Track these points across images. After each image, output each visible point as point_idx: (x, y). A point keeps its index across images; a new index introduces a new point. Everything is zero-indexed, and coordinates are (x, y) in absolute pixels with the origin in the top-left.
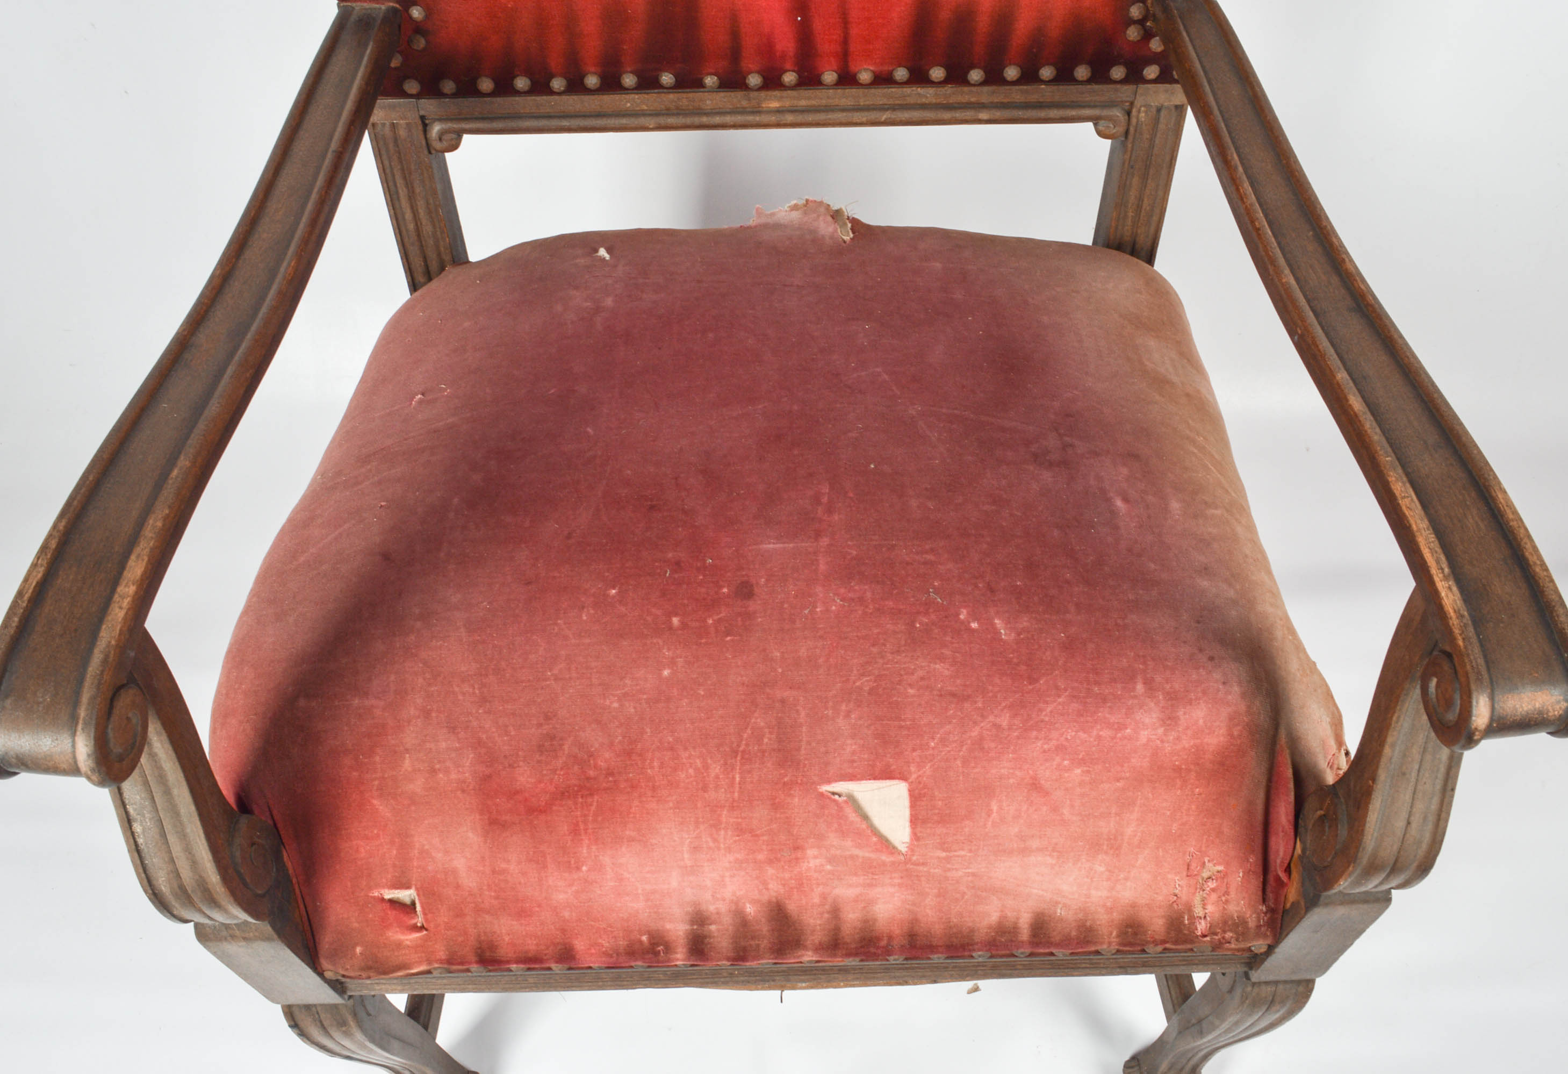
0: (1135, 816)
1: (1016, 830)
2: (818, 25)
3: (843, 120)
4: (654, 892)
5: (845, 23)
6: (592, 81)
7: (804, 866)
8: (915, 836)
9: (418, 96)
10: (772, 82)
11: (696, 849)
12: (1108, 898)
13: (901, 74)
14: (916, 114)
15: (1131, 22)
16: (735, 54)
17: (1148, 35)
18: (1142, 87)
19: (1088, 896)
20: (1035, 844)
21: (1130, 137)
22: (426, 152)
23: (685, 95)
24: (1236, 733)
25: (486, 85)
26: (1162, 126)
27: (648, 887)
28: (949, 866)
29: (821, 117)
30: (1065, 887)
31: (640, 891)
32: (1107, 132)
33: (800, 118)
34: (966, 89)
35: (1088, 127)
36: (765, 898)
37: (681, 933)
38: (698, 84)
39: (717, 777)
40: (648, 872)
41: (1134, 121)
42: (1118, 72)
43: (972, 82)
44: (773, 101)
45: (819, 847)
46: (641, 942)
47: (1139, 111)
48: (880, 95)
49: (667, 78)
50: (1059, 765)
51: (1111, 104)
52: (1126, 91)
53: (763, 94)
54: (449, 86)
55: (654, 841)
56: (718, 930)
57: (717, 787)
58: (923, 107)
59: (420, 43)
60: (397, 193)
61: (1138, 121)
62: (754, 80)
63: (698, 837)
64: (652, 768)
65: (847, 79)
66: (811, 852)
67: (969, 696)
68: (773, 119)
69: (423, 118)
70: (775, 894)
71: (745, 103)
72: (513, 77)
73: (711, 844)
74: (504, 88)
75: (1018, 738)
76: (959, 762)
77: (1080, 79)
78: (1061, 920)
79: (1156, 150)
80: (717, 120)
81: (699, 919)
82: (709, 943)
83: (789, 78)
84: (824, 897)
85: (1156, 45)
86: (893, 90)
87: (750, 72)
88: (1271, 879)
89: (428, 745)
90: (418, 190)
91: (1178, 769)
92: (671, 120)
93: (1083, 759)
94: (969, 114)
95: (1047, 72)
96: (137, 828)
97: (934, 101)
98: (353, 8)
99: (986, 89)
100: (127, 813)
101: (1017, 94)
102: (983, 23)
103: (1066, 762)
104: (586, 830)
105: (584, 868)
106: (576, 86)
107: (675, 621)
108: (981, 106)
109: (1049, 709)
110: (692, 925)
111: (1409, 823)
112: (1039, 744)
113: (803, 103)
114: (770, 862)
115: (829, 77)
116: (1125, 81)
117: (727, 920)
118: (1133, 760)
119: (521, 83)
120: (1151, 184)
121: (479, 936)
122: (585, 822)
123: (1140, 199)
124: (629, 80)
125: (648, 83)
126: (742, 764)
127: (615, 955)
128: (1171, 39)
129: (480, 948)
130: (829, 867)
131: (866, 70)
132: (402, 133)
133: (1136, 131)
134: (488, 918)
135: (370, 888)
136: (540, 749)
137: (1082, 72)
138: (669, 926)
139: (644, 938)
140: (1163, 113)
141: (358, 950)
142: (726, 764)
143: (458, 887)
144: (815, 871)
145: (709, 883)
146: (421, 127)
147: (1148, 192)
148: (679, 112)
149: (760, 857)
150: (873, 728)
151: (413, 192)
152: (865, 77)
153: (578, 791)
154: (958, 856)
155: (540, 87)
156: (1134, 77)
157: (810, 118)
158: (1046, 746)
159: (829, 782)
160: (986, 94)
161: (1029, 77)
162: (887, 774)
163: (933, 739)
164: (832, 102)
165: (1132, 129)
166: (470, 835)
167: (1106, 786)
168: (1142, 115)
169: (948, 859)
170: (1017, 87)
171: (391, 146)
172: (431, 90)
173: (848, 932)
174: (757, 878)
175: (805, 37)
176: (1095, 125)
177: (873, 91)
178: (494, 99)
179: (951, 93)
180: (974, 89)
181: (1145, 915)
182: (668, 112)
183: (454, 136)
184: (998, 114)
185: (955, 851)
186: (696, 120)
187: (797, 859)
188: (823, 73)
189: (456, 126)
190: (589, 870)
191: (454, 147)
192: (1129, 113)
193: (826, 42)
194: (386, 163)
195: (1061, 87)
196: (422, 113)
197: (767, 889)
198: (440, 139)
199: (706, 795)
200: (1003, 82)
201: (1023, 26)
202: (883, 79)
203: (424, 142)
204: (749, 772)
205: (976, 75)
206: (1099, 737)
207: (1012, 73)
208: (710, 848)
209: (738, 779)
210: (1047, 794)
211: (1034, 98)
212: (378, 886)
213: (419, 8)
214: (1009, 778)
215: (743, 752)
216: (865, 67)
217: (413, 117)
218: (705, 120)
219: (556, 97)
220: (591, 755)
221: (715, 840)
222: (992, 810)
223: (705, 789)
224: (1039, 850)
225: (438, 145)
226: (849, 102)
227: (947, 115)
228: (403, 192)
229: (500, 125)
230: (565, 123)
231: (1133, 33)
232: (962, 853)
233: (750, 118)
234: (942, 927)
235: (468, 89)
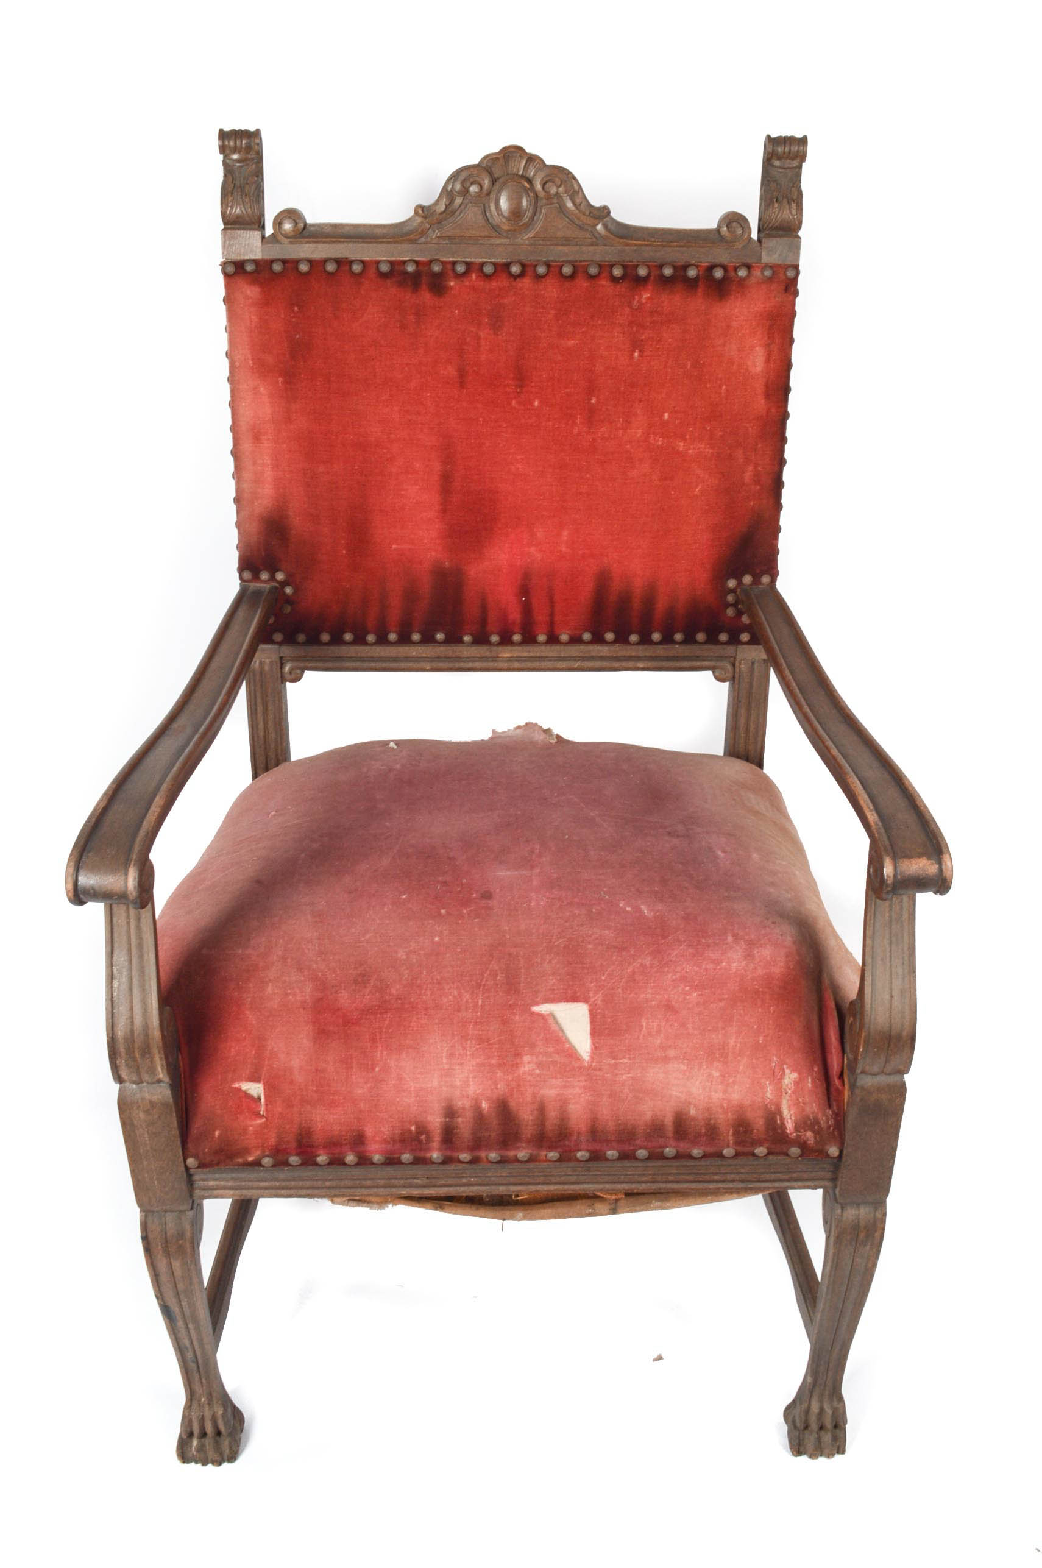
0: (734, 1029)
1: (659, 1041)
2: (535, 603)
3: (551, 667)
4: (421, 1089)
5: (552, 604)
6: (393, 637)
7: (522, 1070)
8: (595, 1047)
9: (280, 644)
10: (506, 640)
11: (451, 1055)
12: (723, 1099)
13: (587, 636)
14: (598, 664)
15: (728, 605)
16: (484, 622)
17: (740, 613)
18: (740, 647)
19: (710, 1098)
20: (672, 1053)
21: (736, 682)
22: (280, 681)
23: (449, 648)
24: (791, 967)
25: (325, 637)
26: (756, 673)
27: (418, 1086)
28: (616, 1071)
29: (537, 664)
30: (694, 1090)
31: (412, 1089)
32: (721, 677)
33: (523, 665)
34: (629, 647)
35: (708, 674)
36: (495, 1097)
37: (437, 1125)
38: (460, 641)
39: (467, 1002)
40: (419, 1073)
41: (737, 670)
42: (723, 637)
43: (632, 642)
44: (506, 653)
45: (532, 1055)
46: (410, 1131)
47: (740, 664)
48: (575, 650)
49: (440, 636)
50: (683, 989)
51: (721, 658)
52: (730, 650)
53: (500, 648)
54: (301, 638)
55: (424, 1049)
56: (463, 1122)
57: (467, 1009)
58: (602, 658)
59: (288, 609)
60: (256, 709)
61: (740, 670)
62: (495, 638)
63: (453, 1046)
64: (425, 994)
65: (553, 639)
66: (526, 1058)
67: (626, 948)
68: (506, 665)
69: (281, 658)
70: (501, 1093)
71: (488, 654)
72: (344, 632)
73: (461, 1052)
74: (337, 640)
75: (656, 972)
76: (620, 990)
77: (700, 641)
78: (694, 1119)
79: (754, 690)
80: (470, 665)
81: (451, 1112)
82: (457, 1133)
83: (517, 638)
84: (534, 1095)
85: (745, 619)
86: (582, 647)
87: (493, 633)
88: (832, 1089)
89: (283, 978)
90: (270, 707)
91: (757, 992)
92: (441, 665)
93: (697, 986)
94: (631, 664)
95: (678, 637)
96: (116, 984)
97: (608, 655)
98: (250, 587)
99: (640, 647)
100: (112, 972)
101: (660, 651)
102: (636, 604)
103: (687, 988)
104: (381, 1039)
105: (377, 1069)
106: (382, 640)
107: (443, 911)
108: (638, 658)
109: (675, 953)
110: (446, 1117)
111: (892, 997)
112: (670, 976)
113: (526, 654)
114: (500, 1066)
115: (542, 638)
116: (728, 643)
117: (469, 1114)
118: (729, 985)
119: (348, 637)
120: (753, 713)
121: (301, 1124)
122: (381, 1032)
123: (747, 724)
124: (416, 637)
125: (428, 639)
126: (483, 993)
127: (392, 1142)
128: (753, 616)
129: (300, 1135)
130: (538, 1071)
131: (565, 633)
132: (267, 668)
133: (740, 676)
134: (309, 1108)
135: (234, 1081)
136: (356, 982)
137: (701, 637)
138: (430, 1118)
139: (413, 1128)
140: (756, 665)
141: (217, 1133)
142: (473, 992)
143: (292, 1082)
144: (529, 1074)
145: (458, 1083)
146: (279, 665)
147: (752, 719)
148: (447, 658)
149: (494, 1061)
150: (566, 969)
151: (267, 709)
152: (564, 637)
153: (378, 1010)
154: (622, 1063)
155: (360, 640)
156: (734, 640)
157: (529, 665)
158: (674, 977)
159: (538, 1004)
160: (641, 651)
161: (667, 639)
162: (574, 999)
163: (604, 975)
164: (543, 654)
165: (737, 676)
166: (305, 1041)
167: (713, 1006)
168: (743, 666)
169: (616, 1064)
170: (661, 646)
171: (258, 678)
172: (290, 640)
173: (550, 1128)
174: (491, 1079)
175: (527, 610)
176: (713, 672)
177: (570, 647)
178: (329, 647)
179: (619, 650)
180: (633, 647)
181: (750, 1115)
182: (438, 658)
183: (298, 671)
184: (649, 664)
185: (621, 1059)
186: (457, 665)
187: (517, 1064)
188: (538, 634)
189: (302, 665)
190: (380, 1071)
191: (297, 679)
192: (734, 665)
193: (540, 616)
194: (253, 688)
195: (688, 647)
196: (282, 655)
197: (497, 1089)
198: (291, 673)
199: (460, 1014)
200: (651, 642)
201: (661, 605)
202: (575, 640)
203: (279, 675)
204: (488, 998)
205: (634, 638)
206: (706, 969)
207: (656, 636)
208: (460, 1055)
209: (480, 1002)
210: (677, 1012)
211: (671, 654)
212: (240, 1080)
213: (290, 587)
214: (651, 1001)
215: (484, 985)
216: (564, 631)
217: (275, 657)
218: (462, 665)
219: (369, 647)
220: (387, 986)
221: (464, 1048)
222: (642, 1026)
223: (459, 1011)
224: (676, 1058)
225: (287, 676)
226: (555, 654)
227: (617, 665)
228: (260, 708)
229: (330, 665)
230: (373, 665)
231: (730, 612)
232: (625, 1061)
233: (491, 664)
234: (614, 1124)
235: (313, 640)
